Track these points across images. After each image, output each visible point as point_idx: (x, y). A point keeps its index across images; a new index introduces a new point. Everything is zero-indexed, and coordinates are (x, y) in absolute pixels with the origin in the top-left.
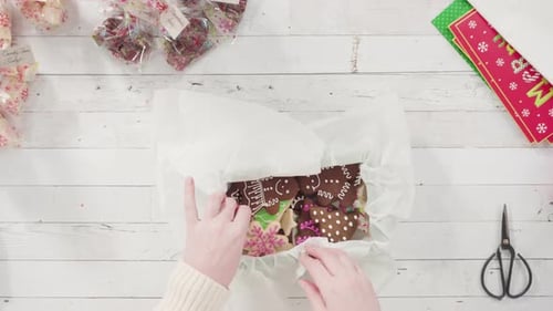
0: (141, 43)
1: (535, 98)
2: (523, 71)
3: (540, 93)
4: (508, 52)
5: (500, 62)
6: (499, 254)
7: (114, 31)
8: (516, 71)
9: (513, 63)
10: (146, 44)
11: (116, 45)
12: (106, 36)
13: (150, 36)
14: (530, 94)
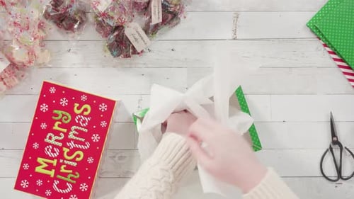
0: (77, 18)
1: (40, 165)
2: (50, 144)
3: (45, 165)
4: (54, 126)
5: (44, 126)
6: (331, 149)
7: (59, 8)
8: (47, 140)
9: (49, 135)
10: (81, 19)
11: (59, 19)
12: (51, 12)
13: (84, 13)
14: (40, 160)
